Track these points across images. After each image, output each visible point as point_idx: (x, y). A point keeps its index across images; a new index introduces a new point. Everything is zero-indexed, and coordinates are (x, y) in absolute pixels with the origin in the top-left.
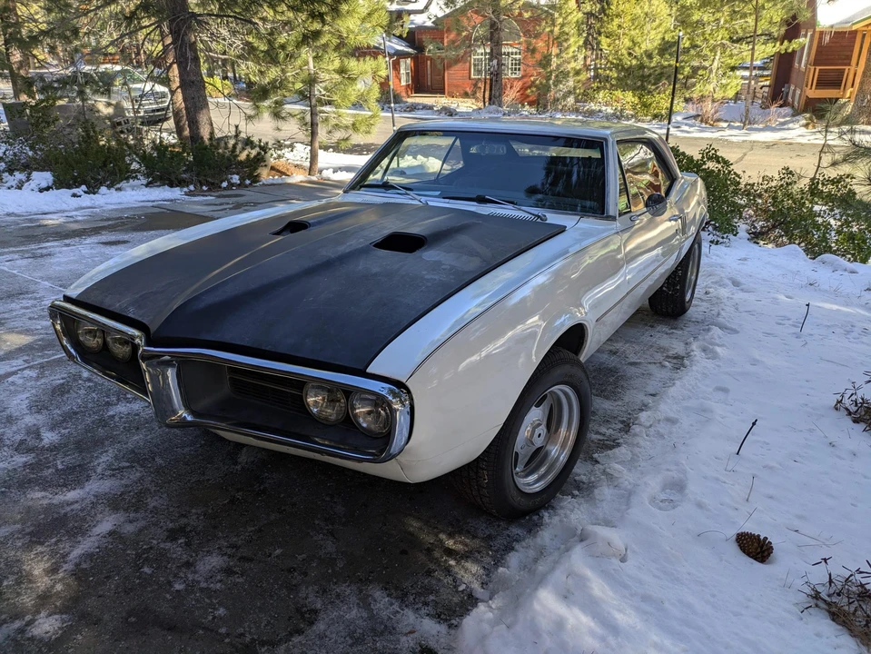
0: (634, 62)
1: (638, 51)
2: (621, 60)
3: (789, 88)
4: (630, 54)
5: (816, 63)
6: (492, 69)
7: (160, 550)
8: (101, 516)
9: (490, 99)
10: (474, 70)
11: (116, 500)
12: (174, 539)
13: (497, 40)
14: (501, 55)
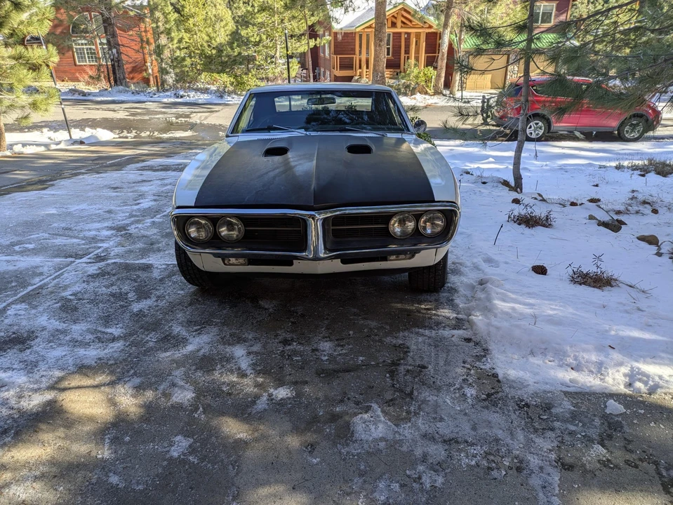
0: (214, 52)
1: (214, 44)
2: (203, 50)
3: (320, 70)
4: (209, 46)
5: (336, 53)
6: (112, 57)
7: (289, 350)
8: (228, 349)
9: (116, 81)
10: (78, 57)
11: (224, 341)
12: (289, 345)
13: (112, 33)
14: (119, 45)
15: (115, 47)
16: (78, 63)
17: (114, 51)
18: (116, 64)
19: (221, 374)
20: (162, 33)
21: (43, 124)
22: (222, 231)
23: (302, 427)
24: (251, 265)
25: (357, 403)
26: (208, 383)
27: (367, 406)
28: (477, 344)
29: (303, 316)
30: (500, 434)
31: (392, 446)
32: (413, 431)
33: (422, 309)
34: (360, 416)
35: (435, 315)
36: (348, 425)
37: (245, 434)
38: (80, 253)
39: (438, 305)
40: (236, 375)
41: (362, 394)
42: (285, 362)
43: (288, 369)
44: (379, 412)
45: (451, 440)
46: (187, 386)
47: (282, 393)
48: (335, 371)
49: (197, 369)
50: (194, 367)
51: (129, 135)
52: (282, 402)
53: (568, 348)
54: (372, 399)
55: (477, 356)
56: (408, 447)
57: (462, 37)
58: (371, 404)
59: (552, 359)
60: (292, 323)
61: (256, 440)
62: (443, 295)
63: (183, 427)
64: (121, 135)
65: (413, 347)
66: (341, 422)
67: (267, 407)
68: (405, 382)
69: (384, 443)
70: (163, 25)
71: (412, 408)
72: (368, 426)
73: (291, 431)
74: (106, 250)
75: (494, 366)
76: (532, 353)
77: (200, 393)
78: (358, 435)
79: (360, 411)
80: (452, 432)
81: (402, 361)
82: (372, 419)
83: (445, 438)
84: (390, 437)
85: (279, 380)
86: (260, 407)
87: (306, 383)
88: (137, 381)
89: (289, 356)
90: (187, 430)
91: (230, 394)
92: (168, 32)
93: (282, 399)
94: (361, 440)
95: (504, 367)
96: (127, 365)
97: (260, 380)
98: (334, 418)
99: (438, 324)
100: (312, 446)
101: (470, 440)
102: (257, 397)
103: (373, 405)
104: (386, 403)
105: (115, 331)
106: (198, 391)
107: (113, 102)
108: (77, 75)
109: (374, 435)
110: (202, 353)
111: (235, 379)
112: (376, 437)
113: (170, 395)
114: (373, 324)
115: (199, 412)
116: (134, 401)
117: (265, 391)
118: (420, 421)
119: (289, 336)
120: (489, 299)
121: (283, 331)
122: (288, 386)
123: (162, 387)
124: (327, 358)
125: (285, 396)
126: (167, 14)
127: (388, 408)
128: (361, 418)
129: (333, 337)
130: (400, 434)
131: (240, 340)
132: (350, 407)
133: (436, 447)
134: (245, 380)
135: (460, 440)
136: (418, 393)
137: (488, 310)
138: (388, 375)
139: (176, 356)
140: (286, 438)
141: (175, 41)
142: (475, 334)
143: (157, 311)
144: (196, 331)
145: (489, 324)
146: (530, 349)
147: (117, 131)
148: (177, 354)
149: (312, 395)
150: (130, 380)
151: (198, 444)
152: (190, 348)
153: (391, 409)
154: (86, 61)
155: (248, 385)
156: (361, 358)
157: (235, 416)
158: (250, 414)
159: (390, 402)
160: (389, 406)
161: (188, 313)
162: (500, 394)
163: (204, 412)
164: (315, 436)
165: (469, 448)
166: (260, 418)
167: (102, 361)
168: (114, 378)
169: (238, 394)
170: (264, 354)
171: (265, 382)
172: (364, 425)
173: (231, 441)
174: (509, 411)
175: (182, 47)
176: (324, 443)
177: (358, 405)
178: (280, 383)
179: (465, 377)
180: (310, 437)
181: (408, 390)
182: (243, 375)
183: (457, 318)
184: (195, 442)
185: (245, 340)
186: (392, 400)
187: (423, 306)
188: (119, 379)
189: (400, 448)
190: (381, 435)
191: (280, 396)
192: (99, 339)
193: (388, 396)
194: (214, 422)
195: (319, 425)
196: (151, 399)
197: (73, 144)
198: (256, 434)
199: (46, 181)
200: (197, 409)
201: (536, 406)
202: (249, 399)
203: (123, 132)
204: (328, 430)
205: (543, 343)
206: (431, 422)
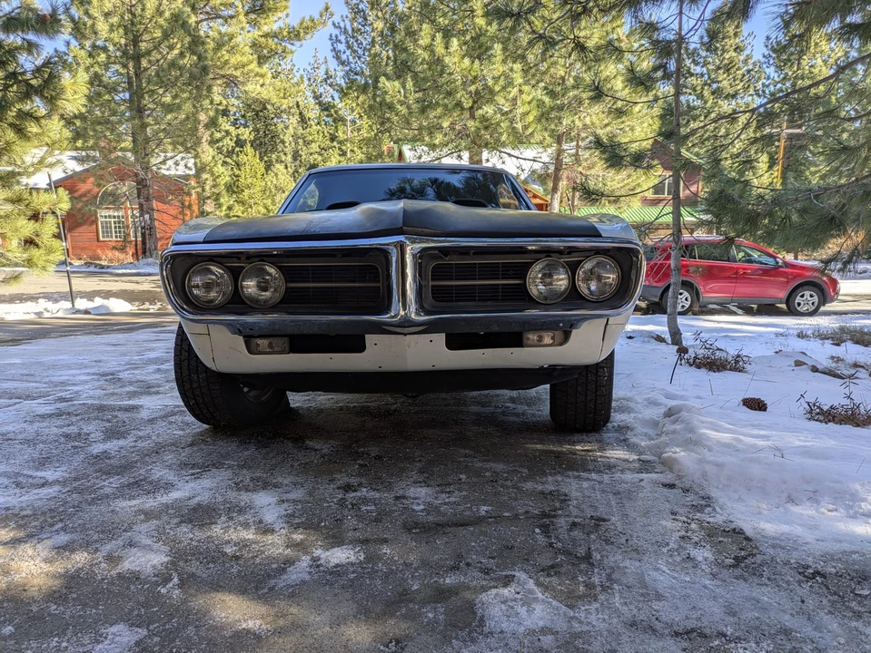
6: (143, 224)
7: (354, 497)
8: (245, 497)
9: (144, 253)
10: (103, 232)
11: (238, 487)
12: (355, 491)
13: (146, 196)
14: (153, 210)
15: (148, 213)
16: (101, 239)
17: (147, 216)
18: (147, 232)
19: (226, 529)
20: (209, 198)
21: (41, 295)
22: (248, 287)
23: (378, 609)
24: (294, 352)
25: (486, 571)
26: (199, 541)
27: (507, 576)
28: (686, 491)
29: (379, 458)
30: (787, 620)
31: (568, 643)
32: (606, 617)
33: (579, 450)
34: (494, 591)
35: (601, 457)
36: (470, 607)
37: (258, 622)
38: (34, 395)
39: (603, 446)
40: (253, 530)
41: (493, 558)
42: (346, 512)
43: (351, 521)
44: (531, 584)
45: (688, 633)
46: (156, 546)
47: (340, 555)
48: (438, 525)
49: (181, 522)
50: (176, 520)
51: (152, 307)
52: (338, 571)
53: (859, 487)
54: (514, 564)
55: (693, 505)
56: (603, 645)
57: (576, 203)
58: (513, 573)
59: (831, 507)
60: (361, 465)
61: (280, 632)
62: (608, 436)
63: (131, 610)
64: (141, 307)
65: (574, 494)
66: (455, 601)
67: (307, 577)
68: (574, 540)
69: (550, 637)
70: (211, 189)
71: (596, 579)
72: (512, 608)
73: (355, 617)
74: (77, 392)
75: (731, 518)
76: (791, 500)
77: (179, 556)
78: (493, 624)
79: (492, 584)
80: (687, 618)
81: (560, 512)
82: (519, 596)
83: (676, 628)
84: (561, 625)
85: (334, 537)
86: (294, 577)
87: (385, 541)
88: (63, 538)
89: (353, 505)
90: (138, 615)
91: (237, 558)
92: (217, 197)
93: (337, 566)
94: (502, 632)
95: (749, 519)
96: (52, 518)
97: (298, 537)
98: (442, 595)
99: (610, 467)
100: (398, 642)
101: (729, 631)
102: (290, 562)
103: (517, 574)
104: (543, 570)
105: (50, 474)
106: (176, 553)
107: (138, 274)
108: (99, 252)
109: (528, 623)
110: (196, 502)
111: (251, 536)
112: (532, 627)
113: (120, 558)
114: (500, 467)
115: (171, 585)
116: (46, 567)
117: (306, 553)
118: (617, 601)
119: (354, 481)
120: (692, 430)
121: (344, 475)
122: (350, 546)
123: (108, 547)
124: (422, 507)
125: (344, 561)
126: (217, 177)
127: (547, 580)
128: (496, 594)
129: (432, 483)
130: (581, 622)
131: (266, 486)
132: (473, 578)
133: (661, 643)
134: (270, 537)
135: (707, 631)
136: (602, 556)
137: (693, 442)
138: (537, 530)
139: (148, 505)
140: (343, 628)
141: (224, 208)
142: (680, 477)
143: (133, 452)
144: (193, 474)
145: (701, 461)
146: (785, 495)
147: (137, 303)
148: (150, 503)
149: (396, 558)
150: (50, 537)
151: (156, 639)
152: (175, 495)
153: (555, 580)
154: (112, 237)
155: (275, 545)
156: (485, 508)
157: (242, 591)
158: (271, 589)
159: (551, 570)
160: (549, 575)
161: (183, 454)
162: (759, 558)
163: (181, 585)
164: (404, 625)
165: (733, 645)
166: (292, 595)
167: (10, 512)
168: (21, 534)
169: (253, 558)
170: (309, 503)
171: (307, 540)
172: (503, 607)
173: (227, 633)
174: (788, 583)
175: (232, 214)
176: (424, 637)
177: (487, 573)
178: (336, 540)
179: (684, 533)
180: (394, 627)
181: (581, 551)
182: (268, 530)
183: (639, 460)
184: (151, 635)
185: (276, 486)
186: (552, 567)
187: (578, 447)
188: (30, 536)
189: (586, 646)
190: (541, 623)
191: (334, 561)
192: (18, 485)
193: (545, 560)
194: (199, 602)
195: (411, 605)
196: (80, 565)
197: (74, 313)
198: (281, 622)
199: (22, 340)
200: (167, 580)
201: (838, 575)
202: (274, 566)
203: (144, 304)
204: (430, 615)
205: (808, 482)
206: (639, 601)
